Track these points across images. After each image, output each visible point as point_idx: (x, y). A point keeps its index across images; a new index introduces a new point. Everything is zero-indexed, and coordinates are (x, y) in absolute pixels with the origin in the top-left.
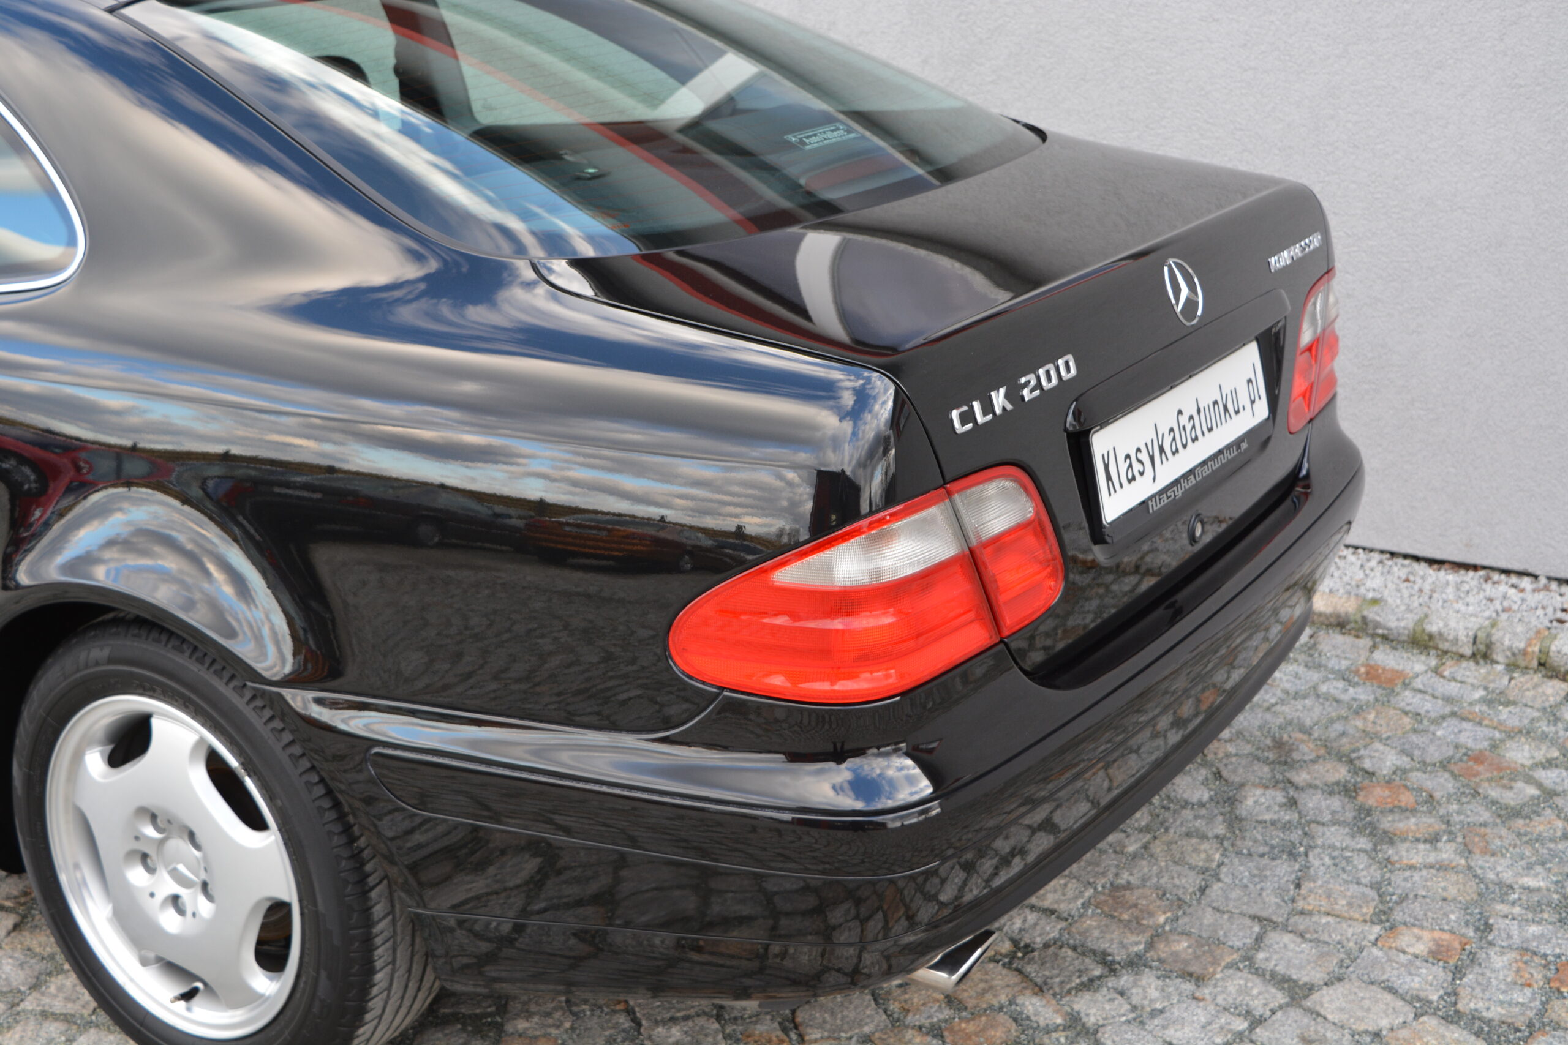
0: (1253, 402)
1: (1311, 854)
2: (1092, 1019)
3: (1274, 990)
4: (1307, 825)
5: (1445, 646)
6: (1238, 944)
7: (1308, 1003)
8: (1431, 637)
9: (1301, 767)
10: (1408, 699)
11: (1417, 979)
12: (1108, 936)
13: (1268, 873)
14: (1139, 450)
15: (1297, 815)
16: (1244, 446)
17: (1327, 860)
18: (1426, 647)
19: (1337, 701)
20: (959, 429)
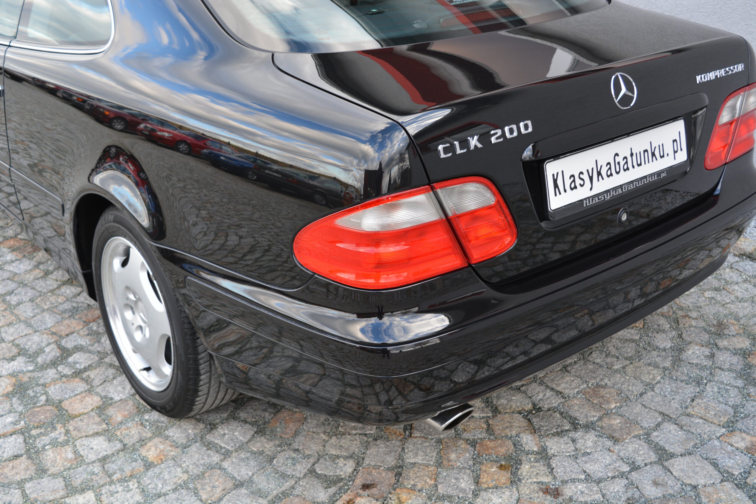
0: (675, 152)
1: (708, 385)
4: (713, 370)
7: (666, 464)
9: (726, 338)
11: (732, 461)
13: (680, 391)
14: (582, 173)
15: (711, 363)
16: (663, 175)
17: (716, 389)
20: (443, 156)
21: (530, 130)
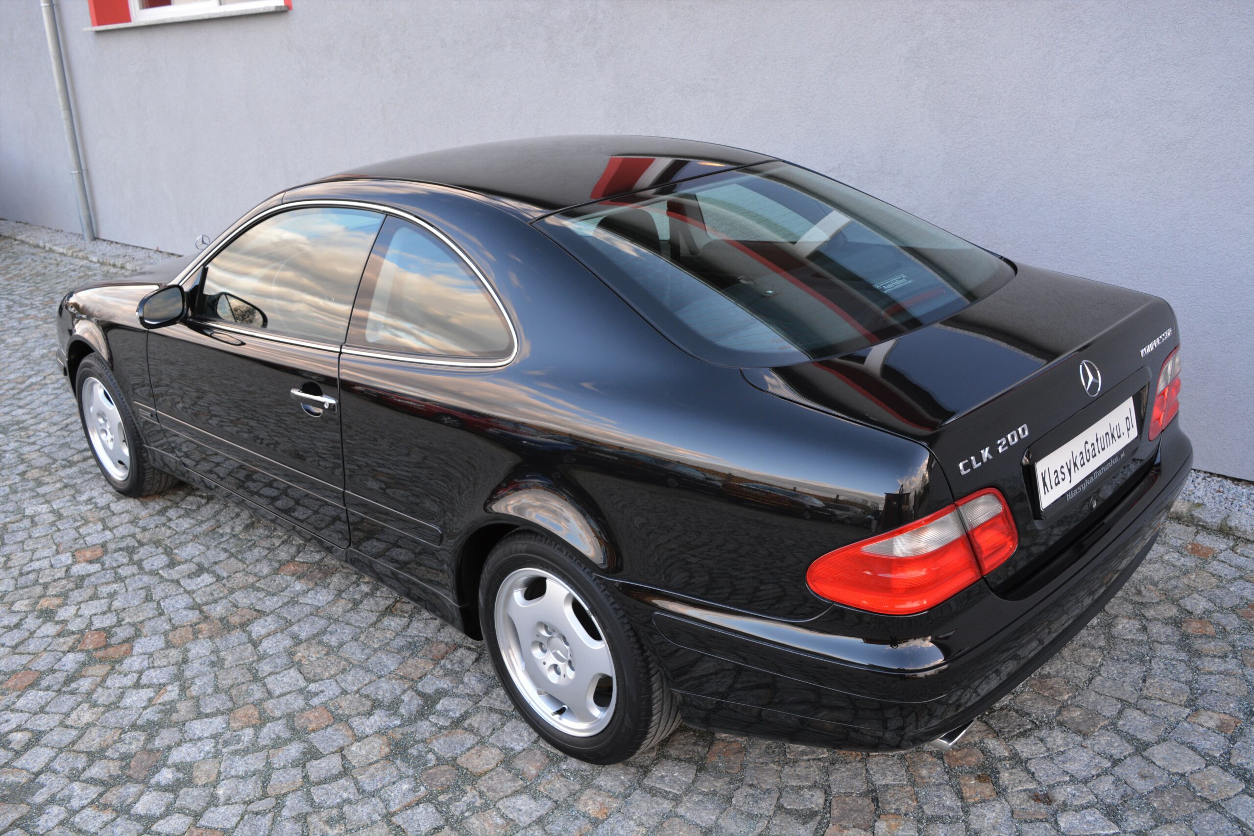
0: (1128, 430)
1: (1153, 661)
2: (1025, 754)
3: (1127, 744)
4: (1152, 643)
5: (1239, 534)
6: (1108, 715)
7: (1145, 754)
8: (1230, 528)
9: (1151, 606)
10: (1215, 566)
11: (1209, 743)
12: (1036, 706)
13: (1128, 672)
14: (1062, 467)
15: (1146, 637)
16: (1122, 455)
17: (1162, 666)
18: (1228, 534)
19: (1174, 566)
20: (963, 473)
21: (1027, 433)
